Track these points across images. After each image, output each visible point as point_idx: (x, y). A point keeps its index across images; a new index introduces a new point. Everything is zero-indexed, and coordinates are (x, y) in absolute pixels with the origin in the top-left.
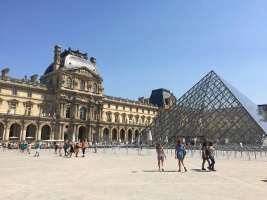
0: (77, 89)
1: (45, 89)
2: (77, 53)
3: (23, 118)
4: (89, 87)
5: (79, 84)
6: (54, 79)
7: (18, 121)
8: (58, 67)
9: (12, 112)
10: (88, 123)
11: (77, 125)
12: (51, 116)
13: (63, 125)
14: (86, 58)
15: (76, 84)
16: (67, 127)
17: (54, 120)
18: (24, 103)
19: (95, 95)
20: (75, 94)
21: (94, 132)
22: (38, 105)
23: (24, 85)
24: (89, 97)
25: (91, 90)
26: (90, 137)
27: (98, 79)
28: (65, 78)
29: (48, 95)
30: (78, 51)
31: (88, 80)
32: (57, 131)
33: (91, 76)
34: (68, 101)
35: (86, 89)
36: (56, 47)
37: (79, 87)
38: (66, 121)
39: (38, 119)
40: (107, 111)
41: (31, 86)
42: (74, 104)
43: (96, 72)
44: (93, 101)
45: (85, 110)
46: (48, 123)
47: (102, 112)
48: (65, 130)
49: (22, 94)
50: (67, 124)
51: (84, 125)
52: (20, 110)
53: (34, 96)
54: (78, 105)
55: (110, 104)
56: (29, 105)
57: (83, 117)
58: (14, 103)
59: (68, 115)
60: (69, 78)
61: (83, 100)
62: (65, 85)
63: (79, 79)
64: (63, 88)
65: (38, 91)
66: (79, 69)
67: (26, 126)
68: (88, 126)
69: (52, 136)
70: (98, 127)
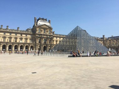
0: (42, 33)
1: (32, 33)
2: (43, 19)
3: (24, 44)
4: (47, 32)
5: (43, 31)
6: (35, 29)
7: (22, 45)
8: (36, 25)
9: (21, 42)
10: (47, 45)
11: (42, 46)
12: (34, 43)
13: (37, 46)
14: (46, 21)
15: (42, 31)
16: (39, 46)
17: (34, 44)
18: (25, 39)
19: (50, 34)
20: (41, 35)
21: (49, 48)
22: (30, 39)
23: (24, 32)
24: (47, 35)
25: (48, 33)
26: (48, 50)
27: (50, 28)
28: (38, 29)
29: (33, 35)
30: (43, 18)
31: (47, 29)
32: (35, 48)
33: (47, 27)
34: (39, 37)
35: (46, 33)
36: (35, 18)
37: (43, 32)
38: (39, 44)
39: (29, 44)
40: (56, 40)
41: (27, 33)
42: (41, 38)
43: (50, 26)
44: (48, 37)
45: (46, 40)
46: (33, 45)
47: (54, 41)
48: (38, 47)
49: (24, 35)
50: (39, 45)
51: (45, 45)
52: (23, 41)
53: (28, 36)
54: (43, 39)
55: (57, 37)
56: (26, 39)
57: (45, 43)
58: (21, 39)
59: (39, 42)
60: (39, 29)
61: (45, 37)
62: (38, 31)
63: (43, 29)
64: (37, 33)
65: (29, 34)
66: (43, 25)
67: (25, 46)
68: (47, 46)
69: (34, 49)
70: (51, 46)
